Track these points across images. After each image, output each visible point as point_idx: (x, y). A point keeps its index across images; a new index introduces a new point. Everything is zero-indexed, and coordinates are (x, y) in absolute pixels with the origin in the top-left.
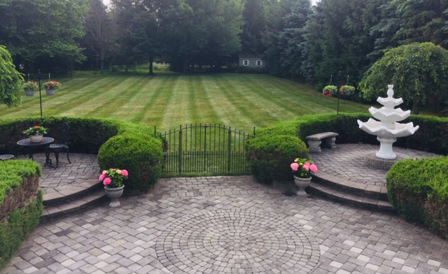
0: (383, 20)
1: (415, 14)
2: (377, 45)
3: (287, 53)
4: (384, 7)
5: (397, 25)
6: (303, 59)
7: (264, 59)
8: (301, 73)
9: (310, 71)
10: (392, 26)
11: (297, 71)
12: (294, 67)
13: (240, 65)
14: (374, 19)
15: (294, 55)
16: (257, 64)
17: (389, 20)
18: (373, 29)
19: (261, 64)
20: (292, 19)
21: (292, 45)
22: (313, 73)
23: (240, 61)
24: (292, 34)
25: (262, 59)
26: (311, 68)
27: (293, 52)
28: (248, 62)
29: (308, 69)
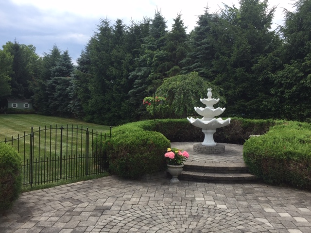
0: (137, 68)
1: (161, 64)
2: (135, 85)
3: (55, 96)
4: (137, 60)
5: (148, 71)
6: (71, 99)
7: (32, 102)
8: (68, 110)
9: (78, 108)
10: (145, 72)
11: (65, 109)
12: (62, 106)
13: (9, 107)
14: (131, 67)
15: (61, 98)
16: (24, 106)
17: (142, 68)
18: (132, 74)
19: (28, 106)
20: (57, 71)
21: (59, 90)
22: (81, 109)
23: (9, 104)
24: (59, 81)
25: (29, 103)
26: (79, 105)
27: (60, 95)
28: (17, 105)
29: (76, 106)
